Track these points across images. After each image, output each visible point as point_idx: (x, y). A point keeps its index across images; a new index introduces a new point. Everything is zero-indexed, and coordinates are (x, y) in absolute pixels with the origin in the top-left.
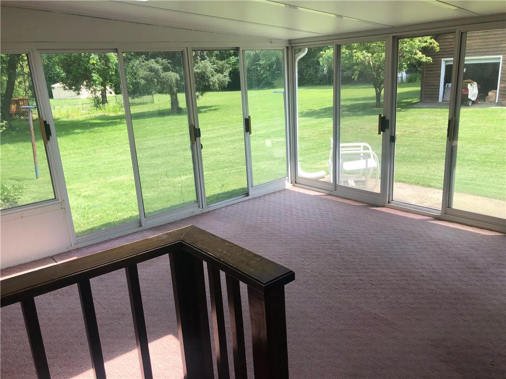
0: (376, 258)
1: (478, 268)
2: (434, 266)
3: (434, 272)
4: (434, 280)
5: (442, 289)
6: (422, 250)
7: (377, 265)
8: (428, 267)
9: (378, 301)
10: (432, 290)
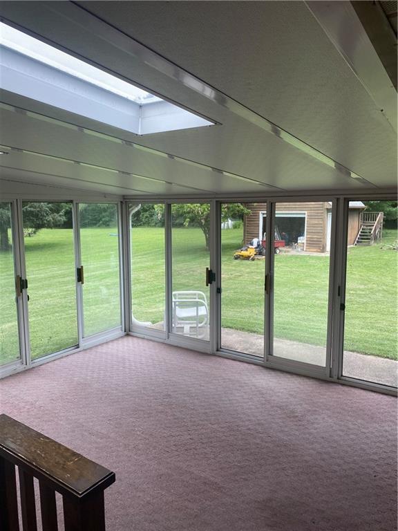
0: (206, 413)
1: (297, 417)
2: (259, 418)
3: (259, 424)
4: (259, 433)
5: (266, 442)
6: (248, 400)
7: (207, 420)
8: (254, 419)
9: (209, 462)
10: (258, 444)
